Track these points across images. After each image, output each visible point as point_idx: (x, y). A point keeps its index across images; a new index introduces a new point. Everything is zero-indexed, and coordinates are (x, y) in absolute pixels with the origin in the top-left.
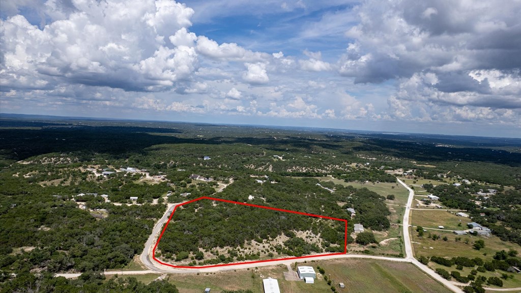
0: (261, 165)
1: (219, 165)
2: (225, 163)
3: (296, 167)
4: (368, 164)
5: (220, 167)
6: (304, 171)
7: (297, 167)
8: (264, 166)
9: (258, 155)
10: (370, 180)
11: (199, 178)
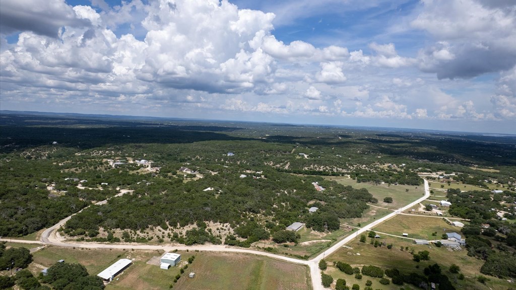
0: (279, 163)
1: (238, 161)
2: (245, 159)
3: (314, 165)
4: (404, 165)
6: (321, 170)
7: (316, 166)
8: (281, 164)
10: (386, 182)
11: (186, 170)
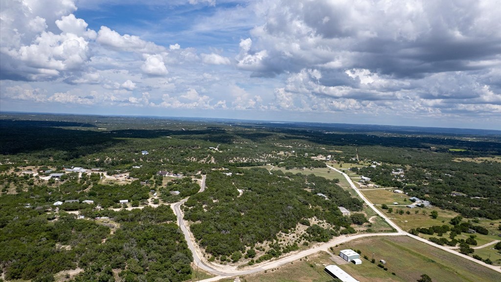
0: (202, 158)
1: (160, 159)
2: (166, 157)
3: (236, 158)
4: (294, 152)
5: (162, 161)
6: (245, 161)
7: (238, 158)
8: (205, 159)
9: (194, 147)
10: (306, 167)
11: (168, 174)
